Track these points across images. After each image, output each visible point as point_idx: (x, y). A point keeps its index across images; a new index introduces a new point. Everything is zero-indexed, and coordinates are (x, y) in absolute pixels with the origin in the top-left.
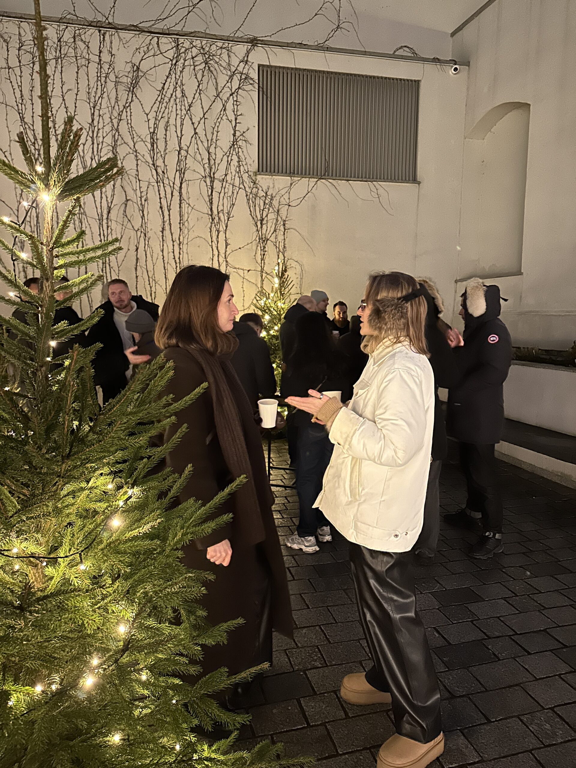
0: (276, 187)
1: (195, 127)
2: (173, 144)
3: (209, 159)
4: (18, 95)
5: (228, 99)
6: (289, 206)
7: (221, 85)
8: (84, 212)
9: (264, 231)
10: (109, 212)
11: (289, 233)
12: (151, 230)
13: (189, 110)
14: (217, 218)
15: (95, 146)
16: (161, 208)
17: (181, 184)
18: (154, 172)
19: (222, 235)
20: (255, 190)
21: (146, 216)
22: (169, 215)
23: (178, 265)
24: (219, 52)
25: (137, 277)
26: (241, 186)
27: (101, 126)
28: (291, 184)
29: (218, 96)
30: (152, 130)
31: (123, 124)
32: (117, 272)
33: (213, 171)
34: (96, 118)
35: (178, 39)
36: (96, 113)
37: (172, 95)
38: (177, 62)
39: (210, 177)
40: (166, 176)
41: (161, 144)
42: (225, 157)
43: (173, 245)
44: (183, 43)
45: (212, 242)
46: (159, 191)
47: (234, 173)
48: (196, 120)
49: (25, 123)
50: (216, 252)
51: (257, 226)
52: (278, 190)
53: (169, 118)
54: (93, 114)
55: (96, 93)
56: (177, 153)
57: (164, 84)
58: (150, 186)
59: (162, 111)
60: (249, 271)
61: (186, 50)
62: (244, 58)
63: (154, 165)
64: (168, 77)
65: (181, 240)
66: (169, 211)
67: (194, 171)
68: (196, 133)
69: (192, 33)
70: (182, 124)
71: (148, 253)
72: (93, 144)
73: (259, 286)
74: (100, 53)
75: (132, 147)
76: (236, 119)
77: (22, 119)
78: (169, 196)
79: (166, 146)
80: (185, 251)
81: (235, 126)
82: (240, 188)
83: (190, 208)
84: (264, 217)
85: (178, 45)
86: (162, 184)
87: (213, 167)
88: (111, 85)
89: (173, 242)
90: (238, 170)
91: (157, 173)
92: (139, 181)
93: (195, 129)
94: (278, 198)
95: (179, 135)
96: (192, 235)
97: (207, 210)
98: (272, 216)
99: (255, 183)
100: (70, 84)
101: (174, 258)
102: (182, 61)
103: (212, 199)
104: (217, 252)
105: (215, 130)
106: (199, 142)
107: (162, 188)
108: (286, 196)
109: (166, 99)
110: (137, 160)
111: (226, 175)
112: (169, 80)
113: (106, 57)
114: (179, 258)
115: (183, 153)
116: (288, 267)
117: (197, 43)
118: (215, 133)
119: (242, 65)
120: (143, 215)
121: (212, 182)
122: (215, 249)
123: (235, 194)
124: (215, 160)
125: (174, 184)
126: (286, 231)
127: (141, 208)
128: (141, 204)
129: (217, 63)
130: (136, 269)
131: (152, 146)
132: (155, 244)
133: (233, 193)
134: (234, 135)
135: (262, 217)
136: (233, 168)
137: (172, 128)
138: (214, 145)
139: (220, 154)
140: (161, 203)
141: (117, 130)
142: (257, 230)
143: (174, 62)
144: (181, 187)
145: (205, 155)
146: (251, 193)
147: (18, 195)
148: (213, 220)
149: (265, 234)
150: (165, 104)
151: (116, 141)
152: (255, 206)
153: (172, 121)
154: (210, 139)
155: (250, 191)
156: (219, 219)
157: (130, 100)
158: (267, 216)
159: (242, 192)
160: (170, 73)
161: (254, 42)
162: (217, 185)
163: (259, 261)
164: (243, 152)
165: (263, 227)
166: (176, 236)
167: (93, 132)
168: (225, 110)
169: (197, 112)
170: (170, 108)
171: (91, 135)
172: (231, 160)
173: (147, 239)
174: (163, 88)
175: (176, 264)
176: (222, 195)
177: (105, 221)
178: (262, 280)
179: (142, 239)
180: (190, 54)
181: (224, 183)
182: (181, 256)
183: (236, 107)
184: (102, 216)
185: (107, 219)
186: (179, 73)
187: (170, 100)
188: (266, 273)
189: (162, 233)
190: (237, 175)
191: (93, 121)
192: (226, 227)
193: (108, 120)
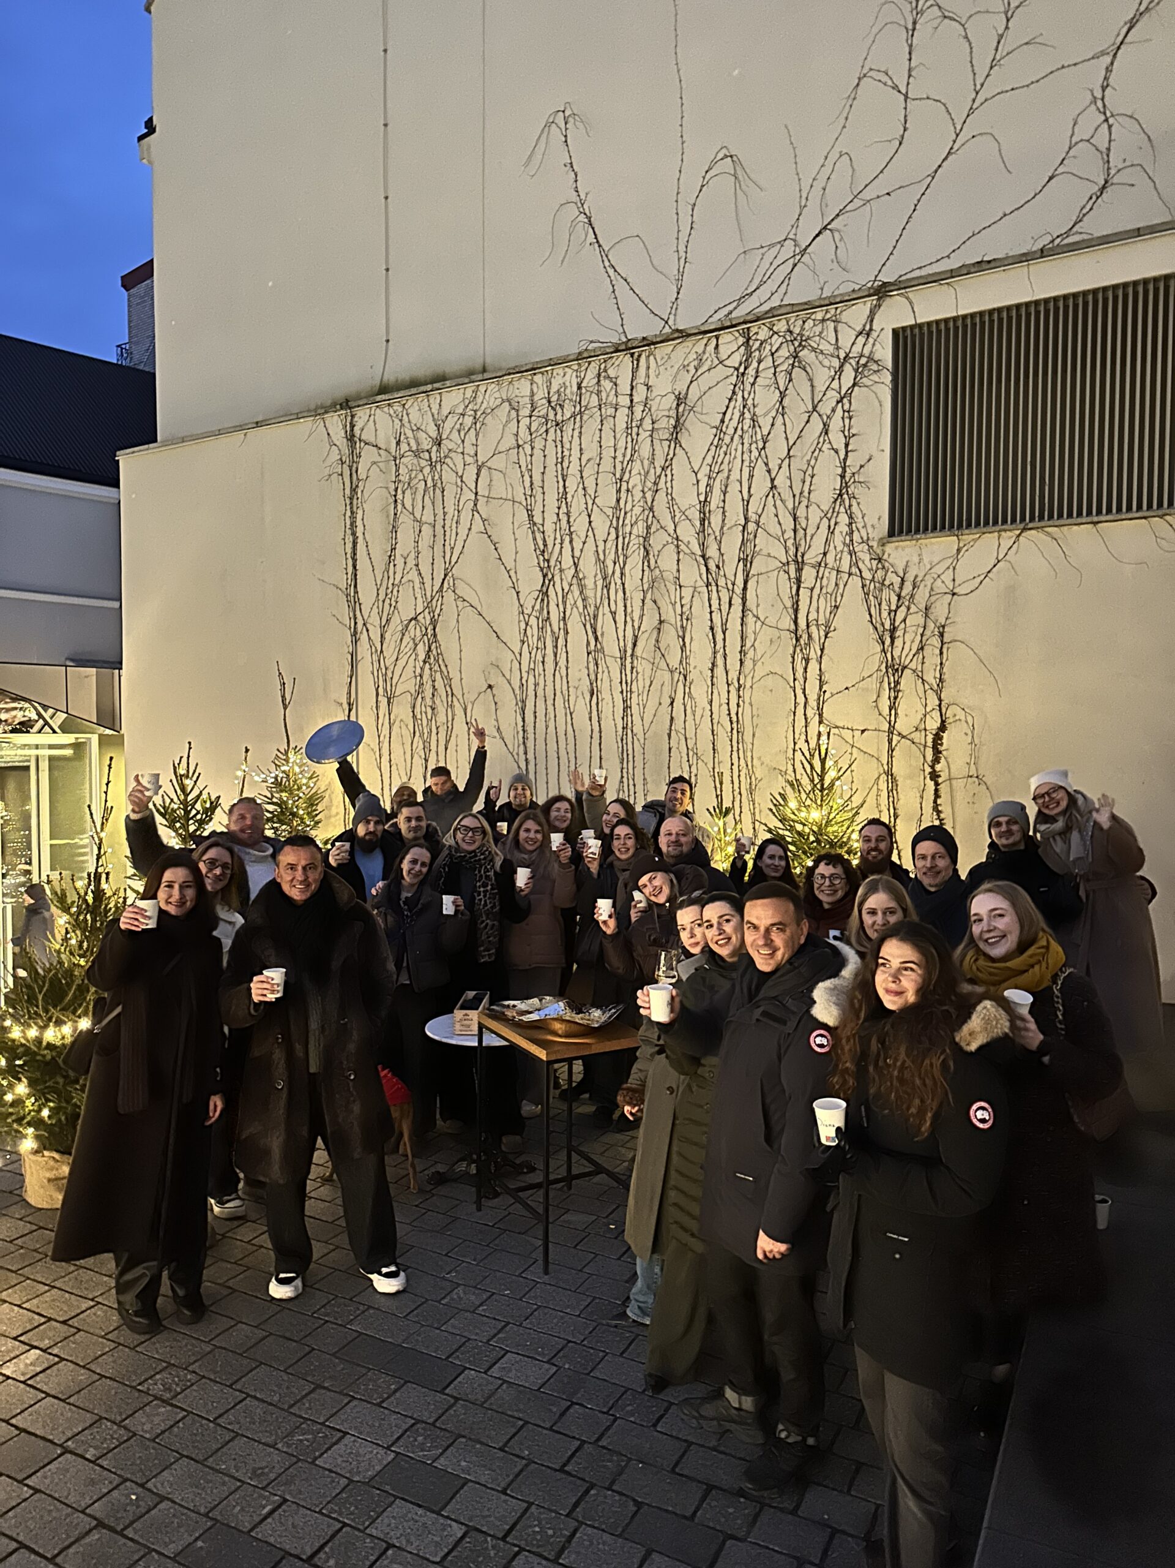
0: (926, 560)
1: (773, 476)
2: (735, 515)
3: (795, 531)
4: (527, 484)
5: (834, 410)
6: (954, 594)
7: (820, 388)
8: (602, 648)
9: (896, 653)
10: (635, 645)
11: (950, 654)
12: (695, 667)
13: (764, 448)
14: (805, 636)
15: (620, 539)
16: (712, 628)
17: (746, 582)
18: (703, 569)
19: (813, 666)
20: (880, 574)
21: (687, 644)
22: (724, 640)
23: (735, 725)
24: (818, 329)
25: (670, 749)
26: (854, 570)
27: (629, 507)
28: (959, 550)
29: (815, 409)
30: (702, 498)
31: (661, 496)
32: (642, 741)
33: (801, 550)
34: (623, 495)
35: (748, 329)
36: (624, 485)
37: (736, 429)
38: (746, 368)
39: (797, 562)
40: (722, 573)
41: (716, 520)
42: (825, 521)
43: (729, 692)
44: (757, 333)
45: (795, 680)
46: (709, 600)
47: (840, 547)
48: (773, 465)
49: (535, 524)
50: (801, 699)
51: (883, 643)
52: (929, 567)
53: (730, 471)
54: (619, 491)
55: (624, 456)
56: (741, 528)
57: (724, 414)
58: (696, 594)
59: (720, 461)
60: (863, 731)
61: (761, 344)
62: (864, 326)
63: (703, 556)
64: (730, 400)
65: (741, 682)
66: (724, 633)
67: (769, 555)
68: (773, 487)
69: (767, 312)
70: (751, 476)
71: (688, 708)
72: (617, 538)
73: (885, 762)
74: (632, 389)
75: (672, 532)
76: (847, 445)
77: (531, 517)
78: (725, 607)
79: (723, 520)
80: (747, 700)
81: (845, 460)
82: (850, 574)
83: (759, 623)
84: (897, 624)
85: (749, 339)
86: (714, 588)
87: (803, 542)
88: (644, 435)
89: (729, 685)
90: (847, 541)
91: (708, 570)
92: (680, 587)
93: (772, 480)
94: (929, 581)
95: (746, 497)
96: (760, 671)
97: (787, 623)
98: (916, 619)
99: (880, 560)
100: (591, 451)
101: (729, 714)
102: (755, 364)
103: (797, 602)
104: (803, 699)
105: (809, 474)
106: (778, 503)
107: (714, 595)
108: (947, 577)
109: (727, 439)
110: (679, 553)
111: (825, 554)
112: (732, 404)
113: (640, 394)
114: (737, 714)
115: (751, 527)
116: (948, 721)
117: (781, 326)
118: (808, 479)
119: (861, 340)
120: (684, 644)
121: (799, 570)
122: (799, 692)
123: (841, 586)
124: (805, 530)
125: (734, 584)
126: (945, 646)
127: (681, 634)
128: (682, 626)
129: (814, 350)
130: (669, 736)
131: (702, 522)
132: (700, 692)
133: (836, 584)
134: (843, 477)
135: (893, 624)
136: (838, 540)
137: (734, 487)
138: (805, 503)
139: (815, 515)
140: (711, 620)
141: (651, 509)
142: (883, 650)
143: (742, 370)
144: (745, 589)
145: (788, 523)
146: (873, 580)
147: (522, 632)
148: (797, 640)
149: (900, 657)
150: (724, 448)
151: (648, 528)
152: (880, 605)
153: (735, 475)
154: (797, 492)
155: (870, 577)
156: (810, 637)
157: (671, 455)
158: (904, 620)
159: (856, 581)
160: (734, 393)
161: (882, 291)
162: (808, 574)
163: (886, 711)
164: (858, 504)
165: (896, 644)
166: (733, 675)
167: (618, 518)
168: (826, 433)
169: (777, 449)
170: (733, 452)
171: (614, 522)
172: (836, 524)
173: (688, 684)
174: (722, 421)
175: (732, 723)
176: (817, 591)
177: (629, 660)
178: (891, 750)
179: (681, 685)
180: (768, 347)
181: (822, 569)
182: (740, 710)
183: (847, 421)
184: (625, 651)
185: (632, 655)
186: (748, 387)
187: (732, 439)
188: (900, 734)
189: (712, 670)
190: (846, 549)
191: (618, 501)
192: (822, 650)
193: (638, 495)
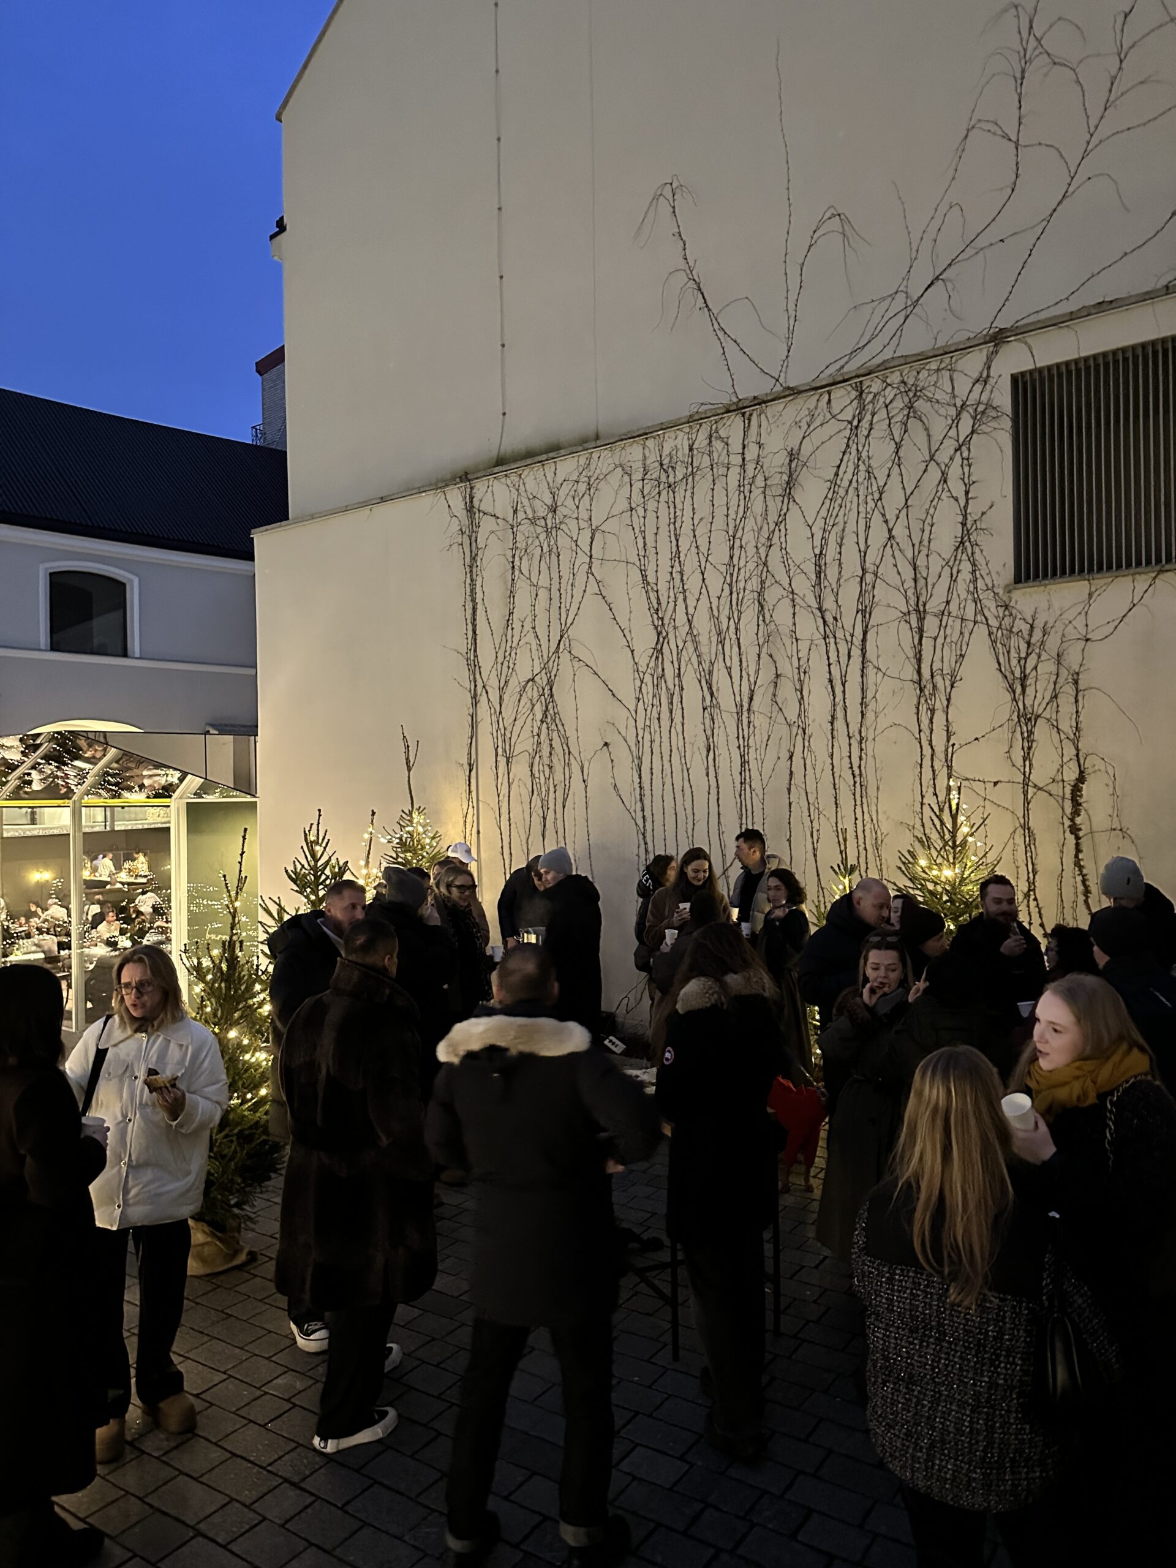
0: (1056, 605)
1: (891, 526)
2: (852, 565)
3: (915, 580)
4: (641, 545)
5: (952, 459)
6: (1087, 640)
7: (937, 437)
8: (718, 703)
9: (1028, 703)
10: (751, 699)
11: (1086, 702)
12: (814, 721)
13: (880, 499)
14: (929, 687)
15: (734, 596)
16: (831, 681)
17: (865, 633)
18: (820, 622)
19: (940, 717)
20: (1007, 621)
21: (805, 697)
22: (844, 692)
23: (857, 779)
24: (934, 378)
25: (790, 804)
26: (979, 618)
27: (742, 564)
28: (1090, 595)
29: (932, 458)
30: (817, 551)
31: (775, 552)
32: (761, 797)
33: (922, 599)
34: (737, 552)
35: (861, 382)
36: (737, 544)
37: (851, 482)
38: (859, 421)
39: (918, 611)
40: (840, 624)
41: (832, 572)
42: (947, 569)
43: (850, 745)
44: (870, 386)
45: (920, 731)
46: (827, 652)
47: (963, 595)
48: (891, 517)
49: (648, 583)
50: (927, 751)
51: (1014, 692)
52: (1058, 613)
53: (845, 523)
54: (732, 548)
55: (737, 513)
56: (859, 579)
57: (839, 467)
58: (813, 647)
59: (834, 514)
60: (996, 783)
61: (875, 396)
62: (981, 373)
63: (820, 609)
64: (844, 453)
65: (863, 735)
66: (844, 685)
67: (889, 606)
68: (891, 537)
69: (879, 366)
70: (868, 528)
71: (808, 762)
72: (731, 594)
73: (1021, 815)
74: (744, 447)
75: (787, 586)
76: (967, 493)
77: (644, 577)
78: (844, 659)
79: (840, 573)
80: (870, 753)
81: (966, 507)
82: (975, 622)
83: (880, 674)
84: (1028, 671)
85: (861, 394)
86: (832, 640)
87: (924, 591)
88: (757, 492)
89: (850, 738)
90: (971, 589)
91: (825, 622)
92: (797, 640)
93: (890, 531)
94: (1059, 626)
95: (863, 548)
96: (883, 723)
97: (910, 673)
98: (1047, 667)
99: (1006, 607)
100: (703, 510)
101: (851, 768)
102: (868, 417)
103: (920, 652)
104: (930, 750)
105: (928, 523)
106: (897, 553)
107: (832, 647)
108: (1079, 623)
109: (842, 492)
110: (794, 606)
111: (948, 602)
112: (846, 458)
113: (752, 453)
114: (860, 767)
115: (869, 578)
116: (1087, 771)
117: (895, 378)
118: (927, 528)
119: (978, 387)
120: (802, 697)
121: (921, 620)
122: (925, 743)
123: (967, 635)
124: (926, 579)
125: (852, 636)
126: (1080, 694)
127: (798, 687)
128: (800, 680)
129: (930, 400)
130: (789, 790)
131: (818, 577)
132: (819, 744)
133: (961, 633)
134: (964, 524)
135: (1023, 671)
136: (962, 587)
137: (850, 540)
138: (925, 552)
139: (936, 564)
140: (830, 673)
141: (765, 564)
142: (1014, 699)
143: (855, 423)
144: (864, 640)
145: (908, 573)
146: (1000, 628)
147: (638, 689)
148: (921, 690)
149: (1033, 706)
150: (839, 501)
151: (763, 582)
152: (1008, 652)
153: (851, 527)
154: (916, 542)
155: (997, 625)
156: (935, 687)
157: (785, 510)
158: (1036, 668)
159: (984, 629)
160: (848, 446)
161: (998, 338)
162: (931, 625)
163: (1019, 762)
164: (982, 551)
165: (1028, 690)
166: (854, 728)
167: (732, 575)
168: (945, 482)
169: (894, 499)
170: (848, 505)
171: (728, 580)
172: (958, 572)
173: (807, 737)
174: (837, 474)
175: (854, 776)
176: (940, 640)
177: (745, 714)
178: (1027, 802)
179: (799, 738)
180: (882, 400)
181: (945, 618)
182: (863, 762)
183: (966, 469)
184: (742, 706)
185: (749, 710)
186: (862, 440)
187: (847, 492)
188: (1035, 786)
189: (832, 723)
190: (970, 597)
191: (731, 558)
192: (948, 700)
193: (751, 550)
